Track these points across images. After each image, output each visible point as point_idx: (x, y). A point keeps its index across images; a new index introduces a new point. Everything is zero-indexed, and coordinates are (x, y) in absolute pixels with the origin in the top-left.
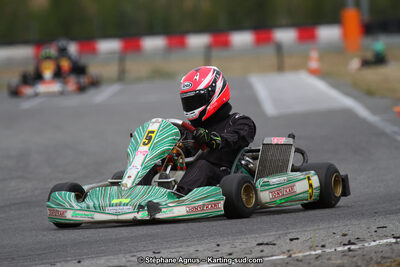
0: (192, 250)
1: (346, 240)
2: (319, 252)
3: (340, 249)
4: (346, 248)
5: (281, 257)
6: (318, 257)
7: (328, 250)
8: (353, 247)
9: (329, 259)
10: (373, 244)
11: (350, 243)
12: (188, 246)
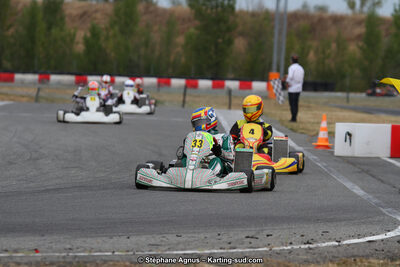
0: (202, 236)
1: (305, 239)
2: (289, 247)
3: (303, 246)
4: (307, 246)
5: (265, 249)
6: (290, 252)
7: (295, 247)
8: (311, 246)
9: (298, 255)
10: (324, 245)
11: (308, 243)
12: (199, 233)
